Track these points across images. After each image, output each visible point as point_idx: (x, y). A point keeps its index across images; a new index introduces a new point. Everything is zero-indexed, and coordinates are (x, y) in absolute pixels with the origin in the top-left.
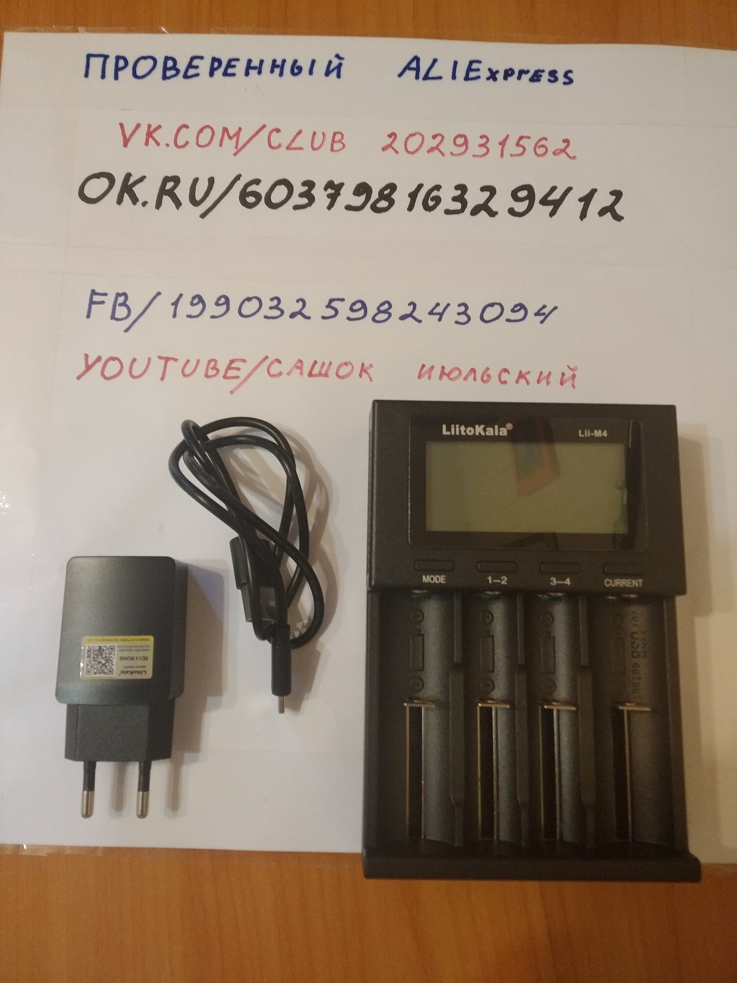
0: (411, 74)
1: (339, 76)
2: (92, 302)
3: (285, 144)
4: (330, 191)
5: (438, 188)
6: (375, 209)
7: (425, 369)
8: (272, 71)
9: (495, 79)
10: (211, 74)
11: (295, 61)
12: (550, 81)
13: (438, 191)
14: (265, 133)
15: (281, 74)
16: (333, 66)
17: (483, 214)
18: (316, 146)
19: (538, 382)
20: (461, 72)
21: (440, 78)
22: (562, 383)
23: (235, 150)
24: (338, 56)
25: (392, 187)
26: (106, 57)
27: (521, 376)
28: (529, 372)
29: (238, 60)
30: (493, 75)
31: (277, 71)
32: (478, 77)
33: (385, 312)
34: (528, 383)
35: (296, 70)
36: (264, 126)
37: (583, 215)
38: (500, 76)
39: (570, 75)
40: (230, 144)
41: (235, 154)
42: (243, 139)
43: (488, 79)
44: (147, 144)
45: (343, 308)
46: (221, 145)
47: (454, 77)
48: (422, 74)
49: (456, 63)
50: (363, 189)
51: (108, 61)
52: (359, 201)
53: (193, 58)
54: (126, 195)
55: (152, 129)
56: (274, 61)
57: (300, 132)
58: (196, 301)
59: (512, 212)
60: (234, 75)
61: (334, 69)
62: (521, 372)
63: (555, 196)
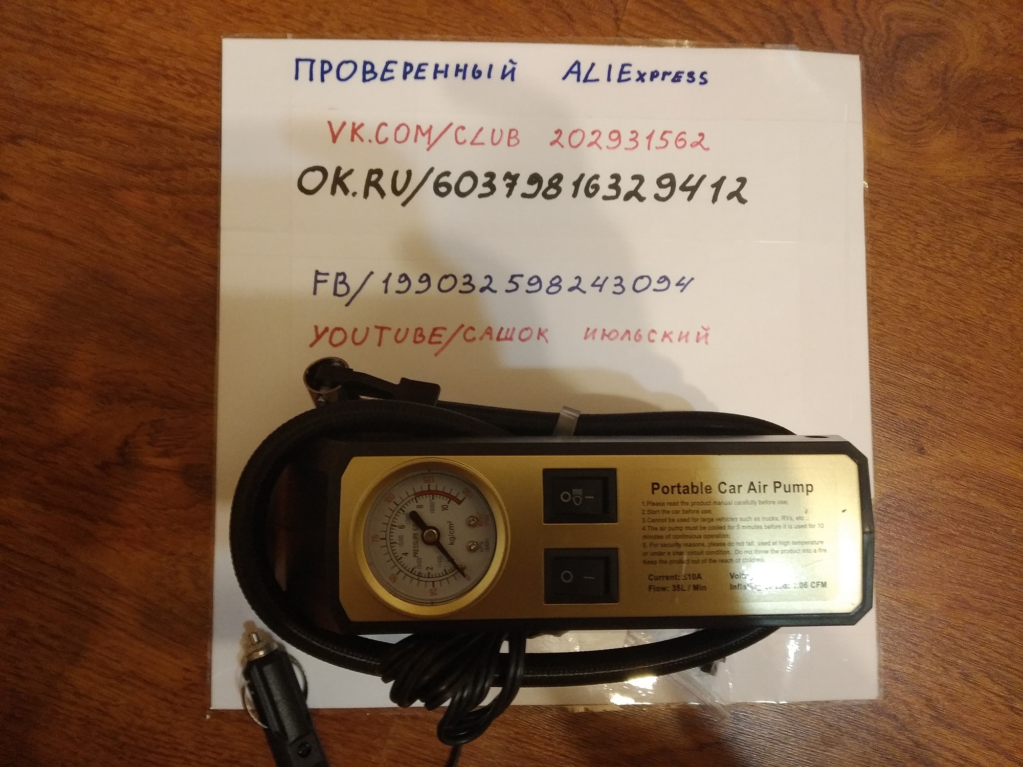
0: (572, 77)
1: (513, 79)
2: (317, 281)
3: (469, 141)
4: (508, 181)
5: (596, 177)
6: (545, 195)
7: (590, 332)
8: (456, 75)
9: (643, 81)
10: (405, 77)
11: (476, 66)
12: (688, 81)
13: (597, 179)
14: (452, 131)
15: (464, 78)
16: (507, 71)
17: (634, 199)
18: (495, 141)
19: (679, 340)
20: (615, 74)
21: (597, 80)
22: (697, 341)
23: (428, 146)
24: (511, 61)
25: (559, 177)
26: (312, 61)
27: (666, 335)
28: (671, 332)
29: (426, 64)
30: (641, 77)
31: (461, 74)
32: (629, 79)
33: (557, 285)
34: (671, 341)
35: (477, 74)
36: (451, 124)
37: (715, 199)
38: (647, 78)
39: (705, 76)
40: (423, 140)
41: (428, 149)
42: (434, 135)
43: (637, 80)
44: (352, 140)
45: (523, 282)
46: (416, 141)
47: (609, 80)
48: (582, 77)
49: (610, 67)
50: (535, 179)
51: (315, 65)
52: (532, 189)
53: (388, 63)
54: (338, 187)
55: (356, 126)
56: (458, 66)
57: (481, 130)
58: (403, 279)
59: (657, 197)
60: (423, 78)
61: (508, 74)
62: (665, 332)
63: (692, 183)
